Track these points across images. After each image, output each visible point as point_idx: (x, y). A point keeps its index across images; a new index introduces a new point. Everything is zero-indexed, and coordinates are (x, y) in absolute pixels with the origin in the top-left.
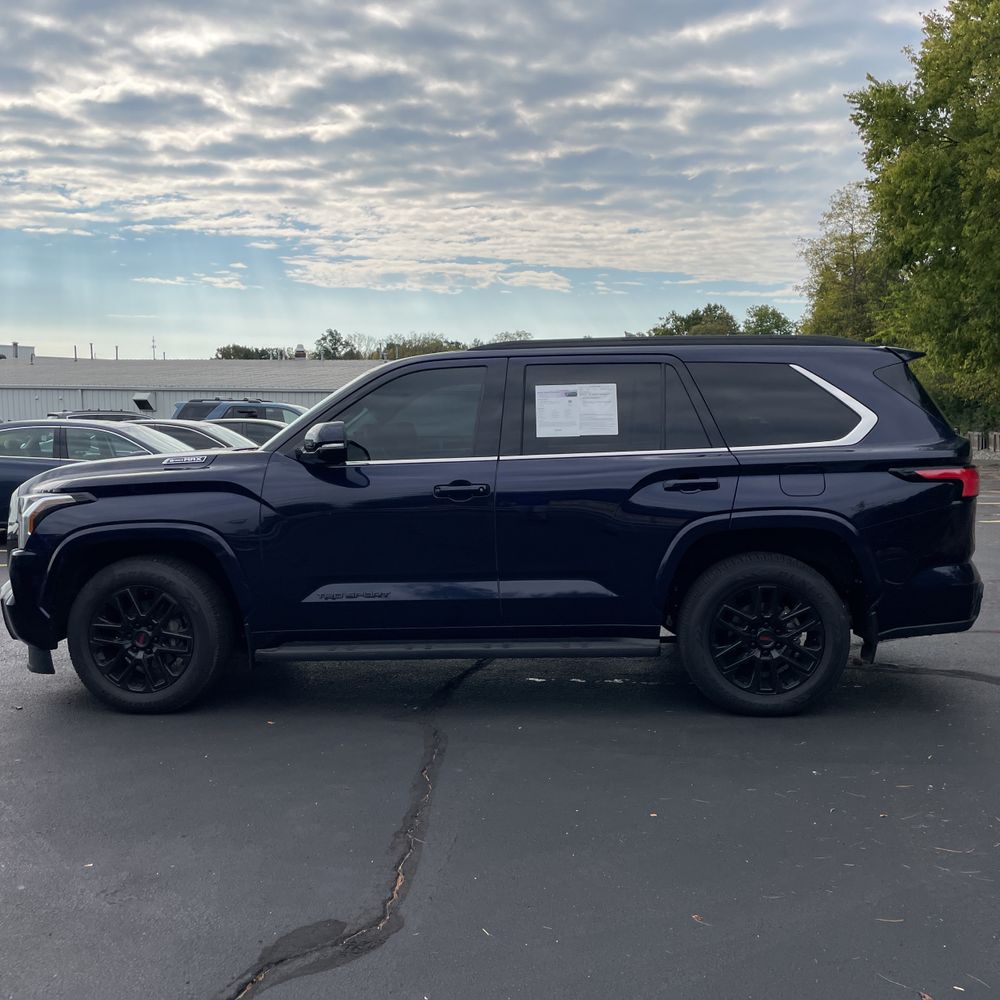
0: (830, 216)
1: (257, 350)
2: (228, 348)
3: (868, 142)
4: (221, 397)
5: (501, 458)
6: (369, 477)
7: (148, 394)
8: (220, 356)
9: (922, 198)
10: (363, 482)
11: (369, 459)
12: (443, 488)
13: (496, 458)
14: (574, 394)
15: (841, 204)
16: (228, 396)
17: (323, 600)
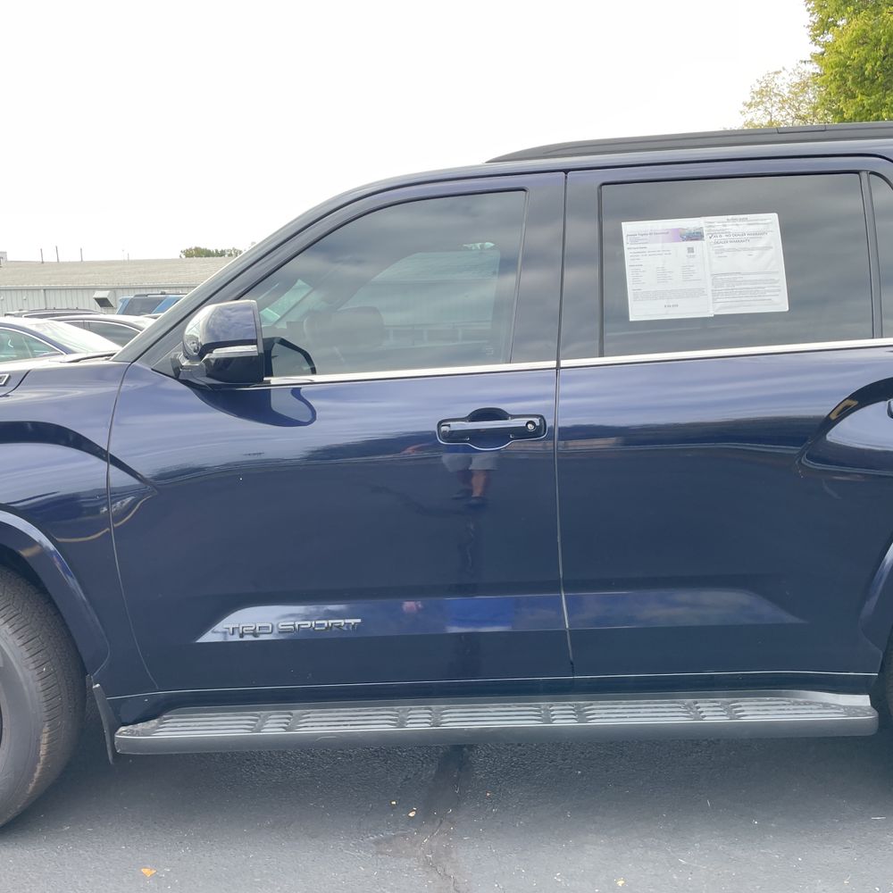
0: (750, 105)
1: (217, 251)
2: (191, 249)
3: (814, 13)
4: (166, 291)
5: (564, 363)
6: (314, 403)
7: (108, 292)
8: (184, 257)
9: (873, 67)
10: (303, 414)
11: (314, 371)
12: (456, 426)
13: (553, 364)
14: (697, 236)
15: (760, 93)
16: (174, 291)
17: (236, 638)
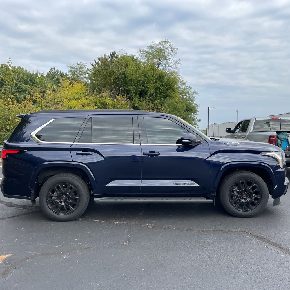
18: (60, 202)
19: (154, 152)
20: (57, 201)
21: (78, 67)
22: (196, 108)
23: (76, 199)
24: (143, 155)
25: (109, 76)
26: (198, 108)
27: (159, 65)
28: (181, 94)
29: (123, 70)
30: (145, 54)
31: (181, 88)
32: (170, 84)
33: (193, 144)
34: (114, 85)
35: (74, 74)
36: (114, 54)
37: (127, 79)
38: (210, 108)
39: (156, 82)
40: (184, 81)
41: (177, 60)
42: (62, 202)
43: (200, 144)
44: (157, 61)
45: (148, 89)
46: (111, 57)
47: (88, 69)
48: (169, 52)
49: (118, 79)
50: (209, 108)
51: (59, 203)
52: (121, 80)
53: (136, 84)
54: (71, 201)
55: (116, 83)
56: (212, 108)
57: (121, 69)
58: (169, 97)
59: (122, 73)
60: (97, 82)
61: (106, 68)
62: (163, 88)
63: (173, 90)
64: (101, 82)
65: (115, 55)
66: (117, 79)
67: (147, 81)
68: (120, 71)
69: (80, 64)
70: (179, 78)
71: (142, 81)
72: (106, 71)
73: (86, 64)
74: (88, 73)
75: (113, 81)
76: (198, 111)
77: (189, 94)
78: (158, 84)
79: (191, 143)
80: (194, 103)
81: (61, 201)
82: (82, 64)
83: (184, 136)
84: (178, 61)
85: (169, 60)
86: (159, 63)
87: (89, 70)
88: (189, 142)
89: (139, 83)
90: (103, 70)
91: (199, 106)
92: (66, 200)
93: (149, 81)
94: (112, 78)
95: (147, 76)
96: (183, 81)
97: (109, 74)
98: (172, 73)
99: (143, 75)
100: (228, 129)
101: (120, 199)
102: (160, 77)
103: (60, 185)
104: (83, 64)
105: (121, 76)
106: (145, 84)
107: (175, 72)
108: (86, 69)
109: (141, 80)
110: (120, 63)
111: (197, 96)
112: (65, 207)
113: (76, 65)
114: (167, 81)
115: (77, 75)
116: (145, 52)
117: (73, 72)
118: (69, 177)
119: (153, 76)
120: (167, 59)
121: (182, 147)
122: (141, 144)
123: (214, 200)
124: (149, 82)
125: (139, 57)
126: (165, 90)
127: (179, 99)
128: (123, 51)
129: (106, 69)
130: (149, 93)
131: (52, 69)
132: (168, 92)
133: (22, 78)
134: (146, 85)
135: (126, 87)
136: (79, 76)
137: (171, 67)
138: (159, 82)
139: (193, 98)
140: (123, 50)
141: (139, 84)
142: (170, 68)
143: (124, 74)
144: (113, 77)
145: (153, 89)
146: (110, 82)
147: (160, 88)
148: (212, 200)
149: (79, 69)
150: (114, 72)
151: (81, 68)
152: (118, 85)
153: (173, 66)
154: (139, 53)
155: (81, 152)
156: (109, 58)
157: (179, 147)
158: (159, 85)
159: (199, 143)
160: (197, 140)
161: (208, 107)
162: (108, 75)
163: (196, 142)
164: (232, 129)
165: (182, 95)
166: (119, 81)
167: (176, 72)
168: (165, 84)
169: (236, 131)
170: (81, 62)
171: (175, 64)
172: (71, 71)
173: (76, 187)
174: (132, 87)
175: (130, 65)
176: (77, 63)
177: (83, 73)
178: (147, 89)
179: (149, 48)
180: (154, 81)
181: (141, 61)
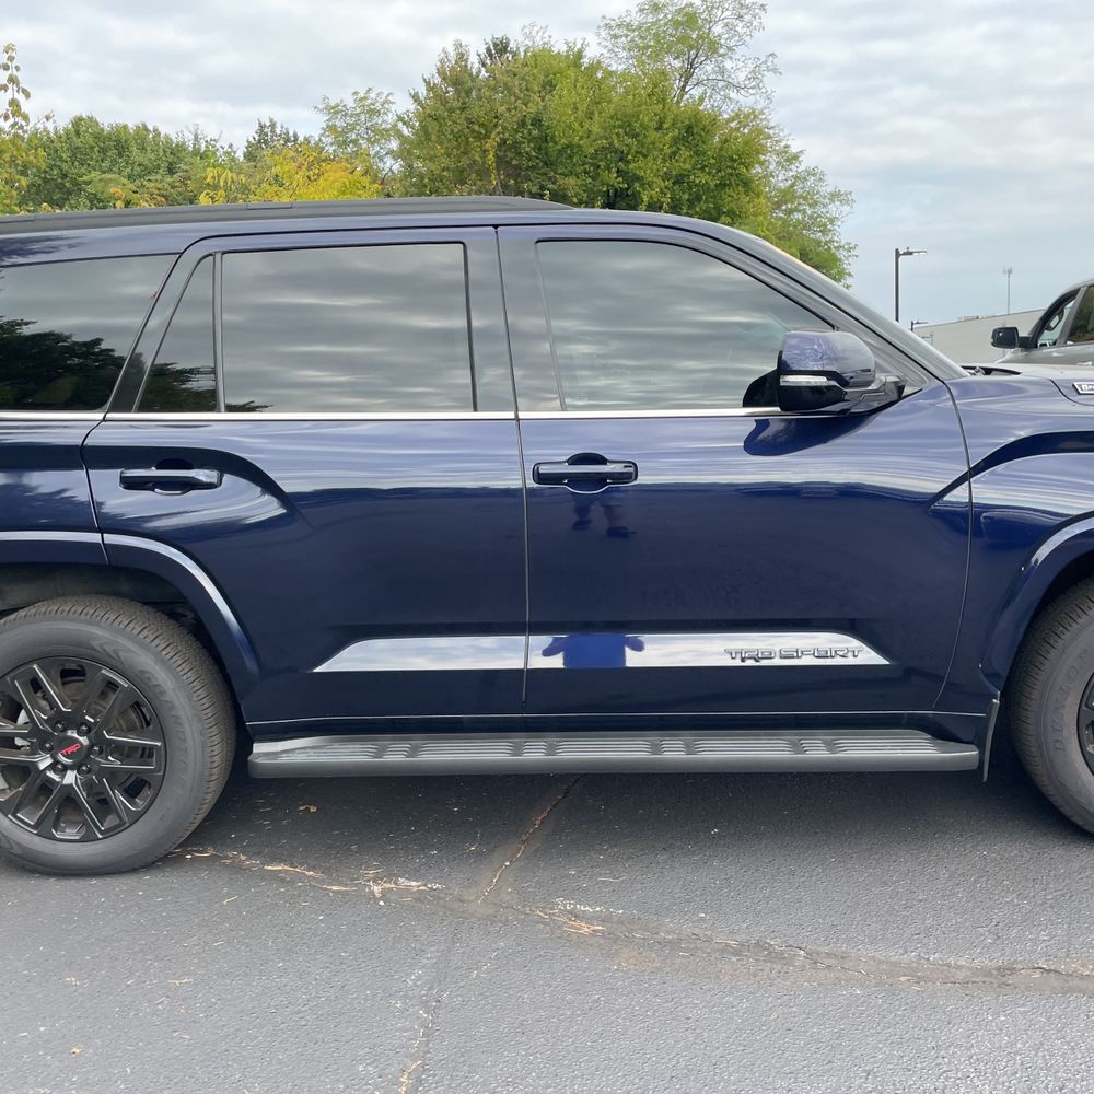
18: (52, 767)
19: (603, 461)
20: (35, 765)
21: (358, 111)
22: (840, 260)
23: (146, 753)
24: (531, 484)
25: (479, 137)
26: (850, 259)
27: (686, 83)
28: (778, 206)
29: (532, 108)
30: (627, 36)
31: (781, 180)
32: (735, 161)
33: (853, 402)
34: (498, 171)
35: (344, 141)
36: (501, 47)
37: (551, 144)
38: (904, 254)
39: (674, 154)
40: (794, 149)
41: (763, 59)
42: (66, 768)
43: (900, 398)
44: (677, 64)
45: (642, 185)
46: (488, 62)
47: (400, 119)
48: (726, 25)
49: (516, 146)
50: (898, 254)
51: (50, 774)
52: (528, 149)
53: (592, 165)
54: (113, 762)
55: (509, 163)
56: (911, 253)
57: (526, 105)
58: (727, 214)
59: (528, 122)
60: (430, 164)
61: (464, 103)
62: (703, 178)
63: (746, 184)
64: (445, 162)
65: (506, 51)
66: (510, 147)
67: (637, 152)
68: (521, 112)
69: (365, 98)
70: (769, 137)
71: (616, 151)
72: (463, 116)
73: (390, 98)
74: (399, 135)
75: (496, 156)
76: (850, 274)
77: (814, 204)
78: (684, 163)
79: (838, 396)
80: (831, 241)
81: (56, 762)
82: (373, 95)
83: (795, 347)
84: (765, 62)
85: (731, 58)
86: (687, 75)
87: (404, 123)
88: (829, 388)
89: (601, 160)
90: (451, 111)
91: (853, 252)
92: (87, 756)
93: (645, 151)
94: (491, 144)
95: (637, 131)
96: (786, 146)
97: (476, 127)
98: (743, 118)
99: (620, 127)
100: (1000, 330)
101: (406, 746)
102: (689, 129)
103: (42, 668)
104: (378, 94)
105: (526, 132)
106: (628, 162)
107: (754, 115)
108: (391, 118)
109: (611, 149)
110: (523, 79)
111: (846, 209)
112: (82, 795)
113: (350, 103)
114: (721, 149)
115: (355, 142)
116: (628, 26)
117: (343, 133)
118: (89, 623)
119: (659, 128)
120: (722, 51)
121: (782, 426)
122: (522, 415)
123: (981, 748)
124: (645, 156)
125: (605, 52)
126: (712, 184)
127: (771, 223)
128: (538, 32)
129: (464, 108)
130: (646, 199)
131: (262, 127)
132: (724, 196)
133: (139, 165)
134: (631, 167)
135: (550, 179)
136: (364, 146)
137: (738, 88)
138: (684, 153)
139: (832, 221)
140: (536, 29)
141: (602, 164)
142: (733, 95)
143: (537, 122)
144: (495, 139)
145: (662, 184)
146: (484, 162)
147: (692, 177)
148: (972, 753)
149: (363, 118)
150: (496, 117)
151: (373, 112)
152: (516, 172)
153: (747, 82)
154: (603, 33)
155: (154, 472)
156: (484, 65)
157: (762, 424)
158: (688, 167)
159: (894, 396)
160: (882, 377)
161: (897, 251)
162: (473, 131)
163: (873, 387)
164: (1024, 332)
165: (784, 207)
166: (519, 154)
167: (757, 112)
168: (712, 161)
169: (1040, 343)
170: (370, 89)
171: (755, 75)
172: (331, 129)
173: (138, 679)
174: (572, 181)
175: (563, 88)
176: (356, 93)
177: (381, 134)
178: (637, 185)
179: (641, 10)
180: (667, 150)
181: (613, 68)
